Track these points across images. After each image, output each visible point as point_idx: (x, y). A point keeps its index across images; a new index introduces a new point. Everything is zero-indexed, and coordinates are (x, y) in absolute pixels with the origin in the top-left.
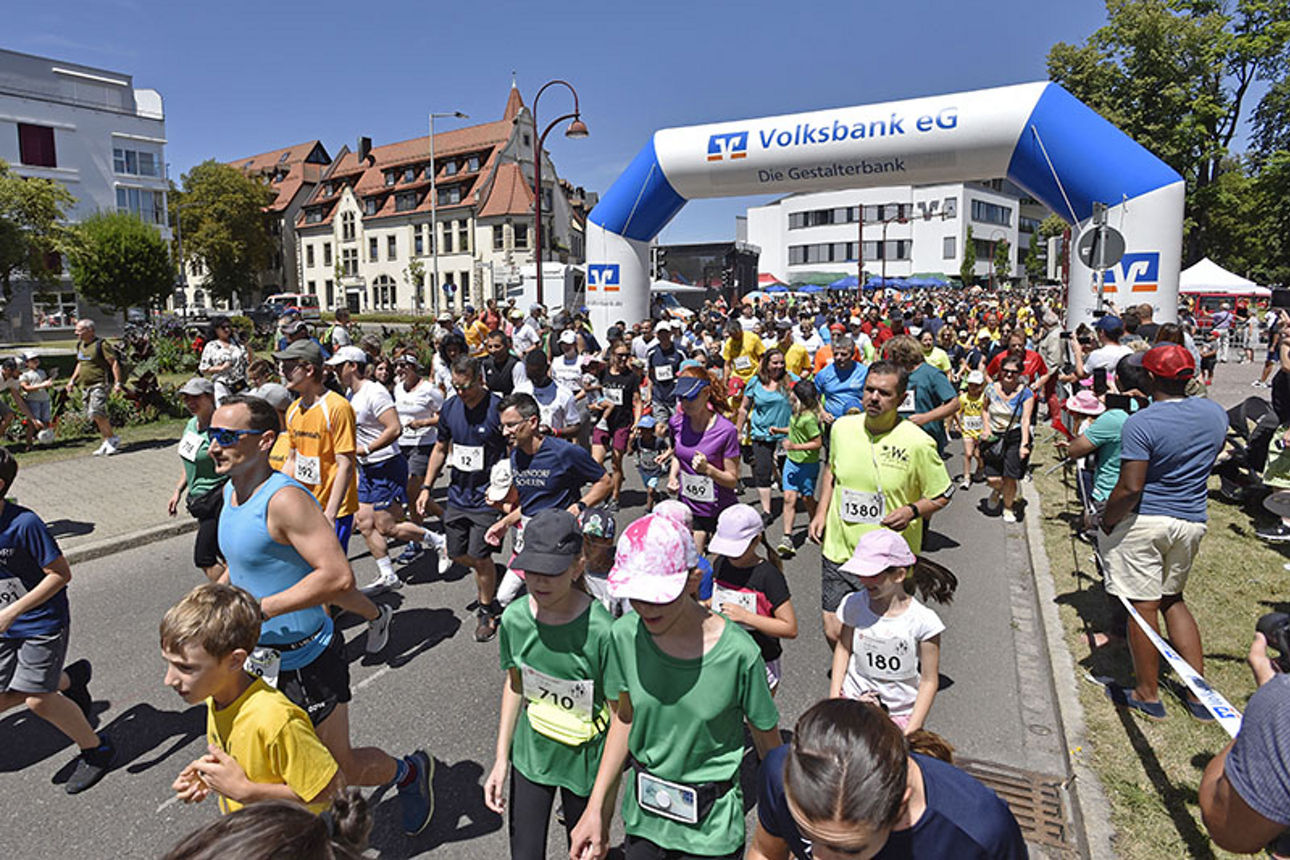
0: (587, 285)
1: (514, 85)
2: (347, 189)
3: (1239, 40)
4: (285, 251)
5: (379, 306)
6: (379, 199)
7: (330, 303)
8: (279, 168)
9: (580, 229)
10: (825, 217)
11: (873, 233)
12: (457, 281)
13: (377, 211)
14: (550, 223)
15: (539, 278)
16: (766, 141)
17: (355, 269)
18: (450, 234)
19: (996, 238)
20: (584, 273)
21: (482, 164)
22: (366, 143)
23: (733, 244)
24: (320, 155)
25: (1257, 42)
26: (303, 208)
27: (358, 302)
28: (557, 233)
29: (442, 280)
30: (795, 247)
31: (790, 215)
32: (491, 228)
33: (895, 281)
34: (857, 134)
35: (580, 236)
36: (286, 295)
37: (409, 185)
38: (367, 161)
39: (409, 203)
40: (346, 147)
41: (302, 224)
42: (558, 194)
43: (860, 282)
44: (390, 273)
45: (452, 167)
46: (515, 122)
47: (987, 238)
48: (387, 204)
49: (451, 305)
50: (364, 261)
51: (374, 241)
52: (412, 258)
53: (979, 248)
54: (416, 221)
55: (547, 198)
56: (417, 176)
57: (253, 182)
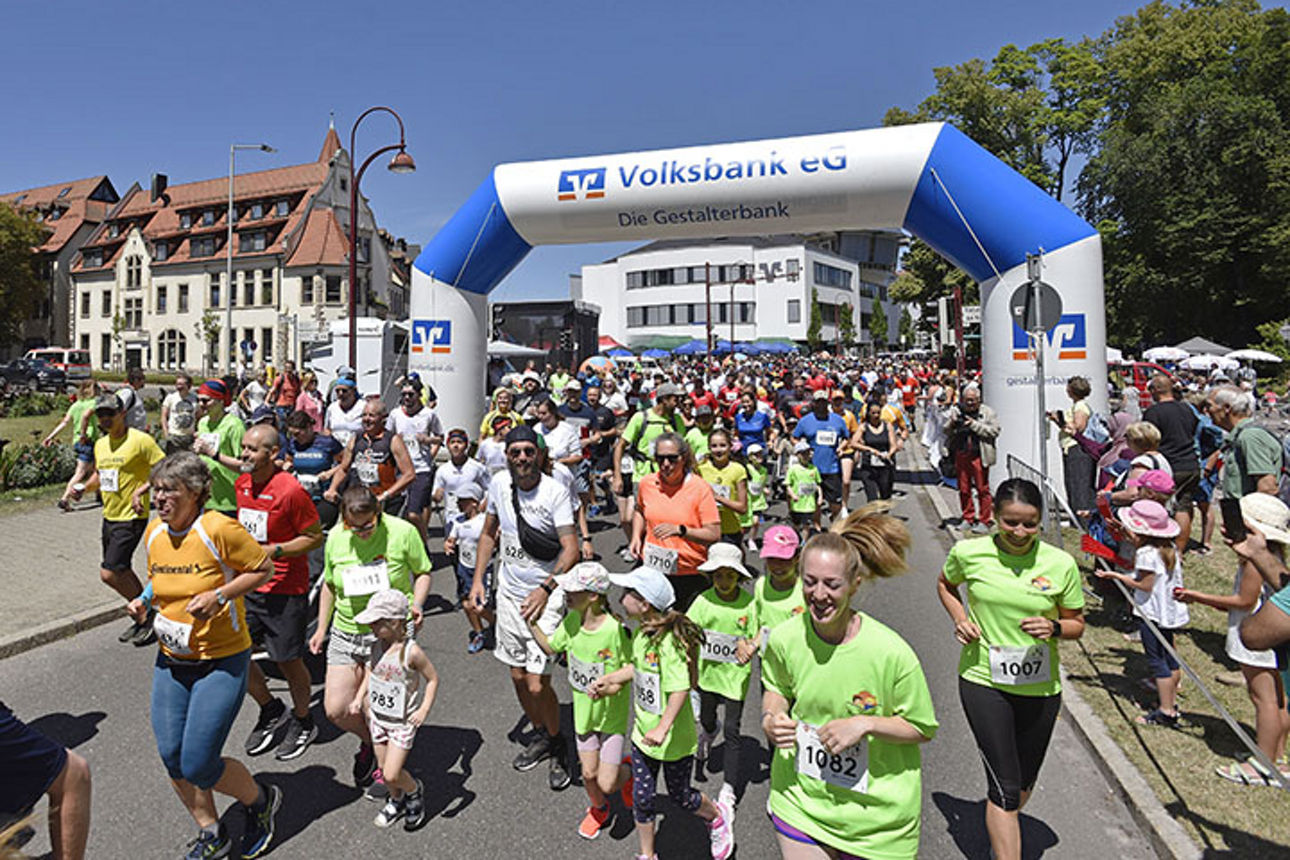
0: (411, 345)
1: (332, 126)
2: (135, 231)
3: (1056, 115)
4: (55, 298)
5: (164, 365)
6: (171, 243)
7: (106, 359)
8: (57, 206)
9: (400, 283)
10: (665, 277)
11: (720, 293)
12: (258, 338)
13: (168, 256)
14: (367, 277)
15: (352, 336)
16: (627, 179)
17: (139, 322)
18: (252, 285)
19: (840, 303)
20: (407, 331)
21: (292, 209)
22: (161, 181)
23: (572, 303)
24: (107, 192)
25: (1073, 116)
26: (81, 250)
27: (139, 360)
28: (374, 288)
29: (240, 337)
30: (634, 308)
31: (628, 274)
32: (300, 279)
33: (743, 346)
34: (733, 173)
35: (400, 291)
36: (50, 349)
37: (208, 228)
38: (160, 201)
39: (207, 248)
40: (137, 184)
41: (78, 269)
42: (377, 246)
43: (710, 346)
44: (180, 328)
45: (258, 210)
46: (332, 164)
47: (833, 302)
48: (180, 249)
49: (249, 365)
50: (150, 313)
51: (162, 291)
52: (207, 310)
53: (825, 313)
54: (214, 269)
55: (364, 249)
56: (217, 219)
57: (25, 218)
